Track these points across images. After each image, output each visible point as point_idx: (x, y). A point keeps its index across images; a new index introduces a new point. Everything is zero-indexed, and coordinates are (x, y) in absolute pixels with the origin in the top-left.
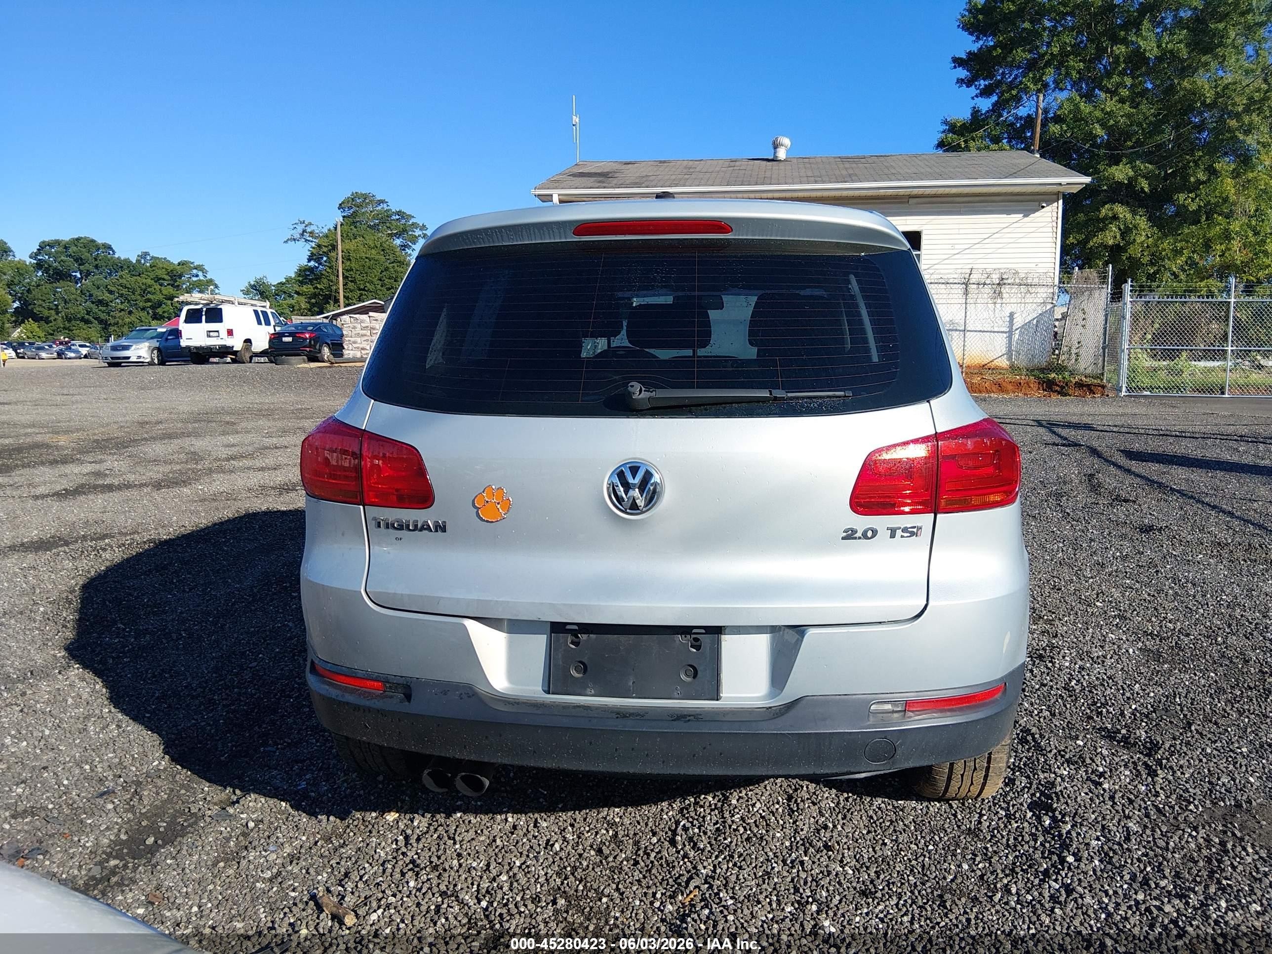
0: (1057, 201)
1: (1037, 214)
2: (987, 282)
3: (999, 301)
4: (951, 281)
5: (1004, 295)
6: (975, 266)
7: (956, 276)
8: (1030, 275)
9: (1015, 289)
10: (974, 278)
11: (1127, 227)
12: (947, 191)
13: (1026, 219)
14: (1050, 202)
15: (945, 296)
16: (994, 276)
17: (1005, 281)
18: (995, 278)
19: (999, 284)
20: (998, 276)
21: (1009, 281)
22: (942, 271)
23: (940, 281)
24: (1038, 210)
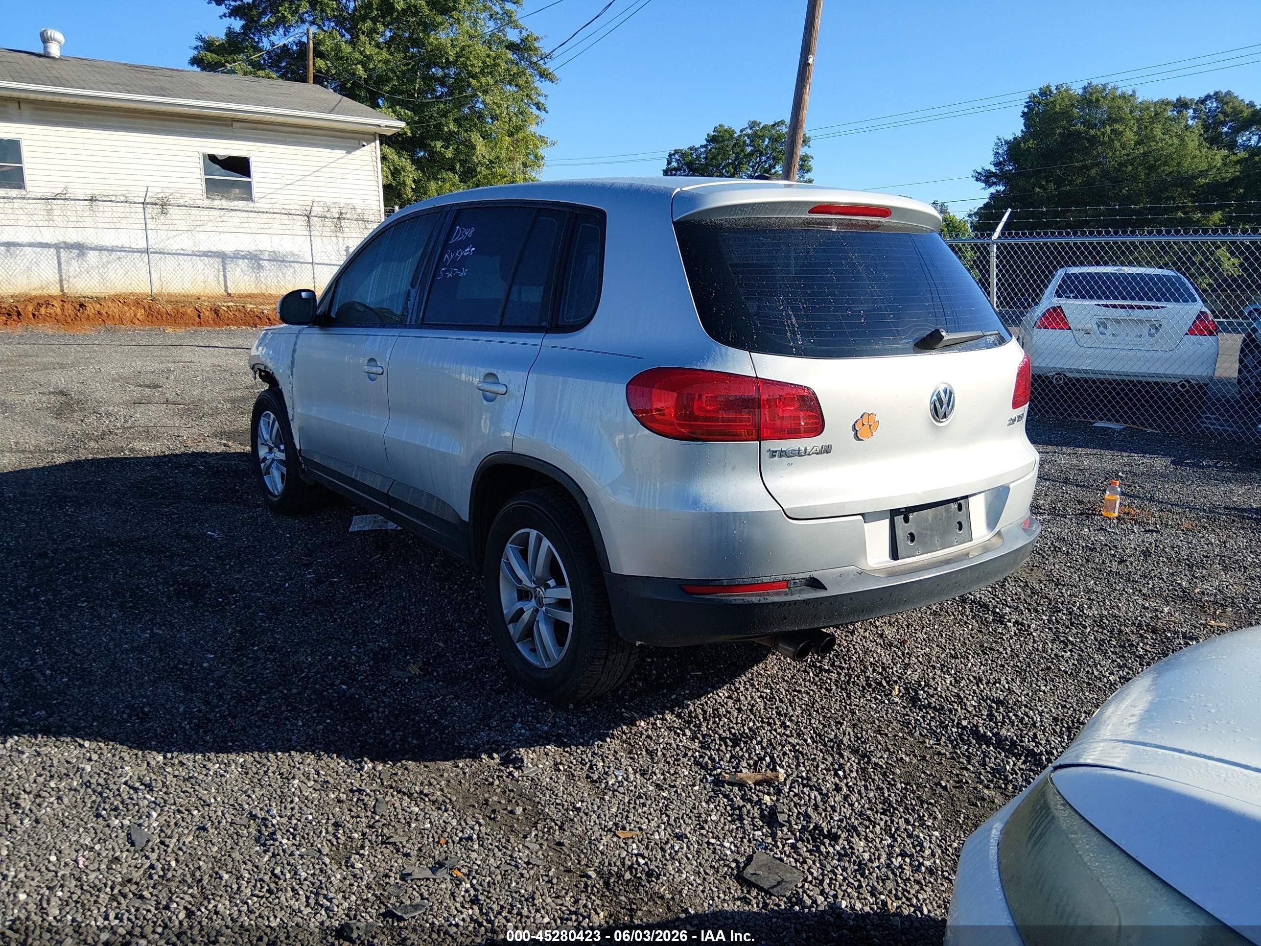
0: (375, 141)
1: (358, 152)
2: (328, 216)
3: (341, 235)
4: (293, 212)
5: (346, 230)
6: (316, 199)
7: (298, 207)
8: (366, 212)
9: (354, 224)
10: (317, 210)
11: (396, 169)
12: (273, 118)
13: (349, 156)
14: (369, 141)
15: (289, 227)
16: (333, 210)
17: (344, 216)
18: (335, 213)
19: (339, 218)
20: (338, 210)
21: (348, 216)
22: (284, 202)
23: (283, 211)
24: (358, 148)
